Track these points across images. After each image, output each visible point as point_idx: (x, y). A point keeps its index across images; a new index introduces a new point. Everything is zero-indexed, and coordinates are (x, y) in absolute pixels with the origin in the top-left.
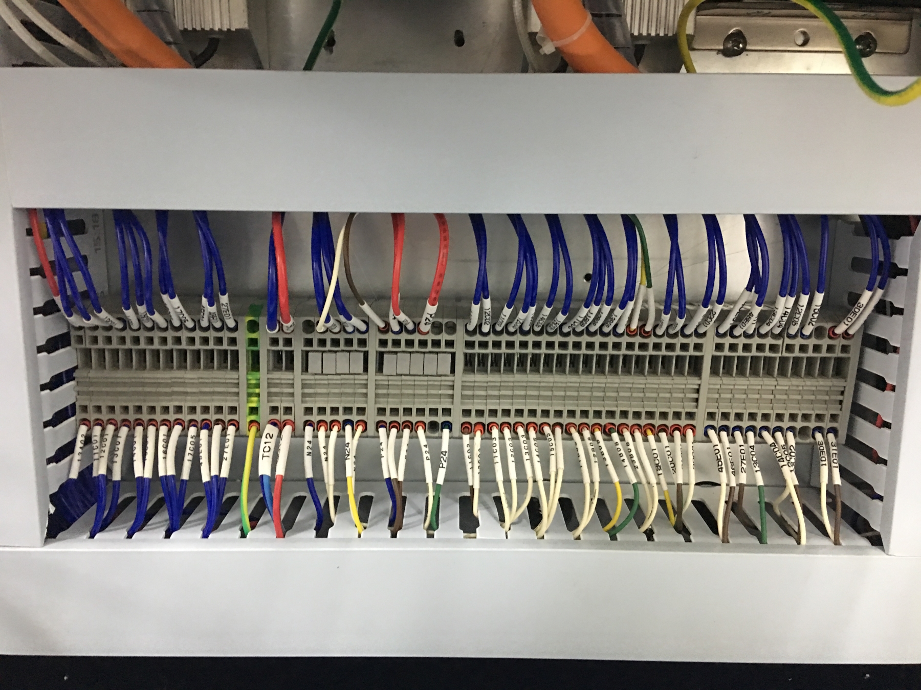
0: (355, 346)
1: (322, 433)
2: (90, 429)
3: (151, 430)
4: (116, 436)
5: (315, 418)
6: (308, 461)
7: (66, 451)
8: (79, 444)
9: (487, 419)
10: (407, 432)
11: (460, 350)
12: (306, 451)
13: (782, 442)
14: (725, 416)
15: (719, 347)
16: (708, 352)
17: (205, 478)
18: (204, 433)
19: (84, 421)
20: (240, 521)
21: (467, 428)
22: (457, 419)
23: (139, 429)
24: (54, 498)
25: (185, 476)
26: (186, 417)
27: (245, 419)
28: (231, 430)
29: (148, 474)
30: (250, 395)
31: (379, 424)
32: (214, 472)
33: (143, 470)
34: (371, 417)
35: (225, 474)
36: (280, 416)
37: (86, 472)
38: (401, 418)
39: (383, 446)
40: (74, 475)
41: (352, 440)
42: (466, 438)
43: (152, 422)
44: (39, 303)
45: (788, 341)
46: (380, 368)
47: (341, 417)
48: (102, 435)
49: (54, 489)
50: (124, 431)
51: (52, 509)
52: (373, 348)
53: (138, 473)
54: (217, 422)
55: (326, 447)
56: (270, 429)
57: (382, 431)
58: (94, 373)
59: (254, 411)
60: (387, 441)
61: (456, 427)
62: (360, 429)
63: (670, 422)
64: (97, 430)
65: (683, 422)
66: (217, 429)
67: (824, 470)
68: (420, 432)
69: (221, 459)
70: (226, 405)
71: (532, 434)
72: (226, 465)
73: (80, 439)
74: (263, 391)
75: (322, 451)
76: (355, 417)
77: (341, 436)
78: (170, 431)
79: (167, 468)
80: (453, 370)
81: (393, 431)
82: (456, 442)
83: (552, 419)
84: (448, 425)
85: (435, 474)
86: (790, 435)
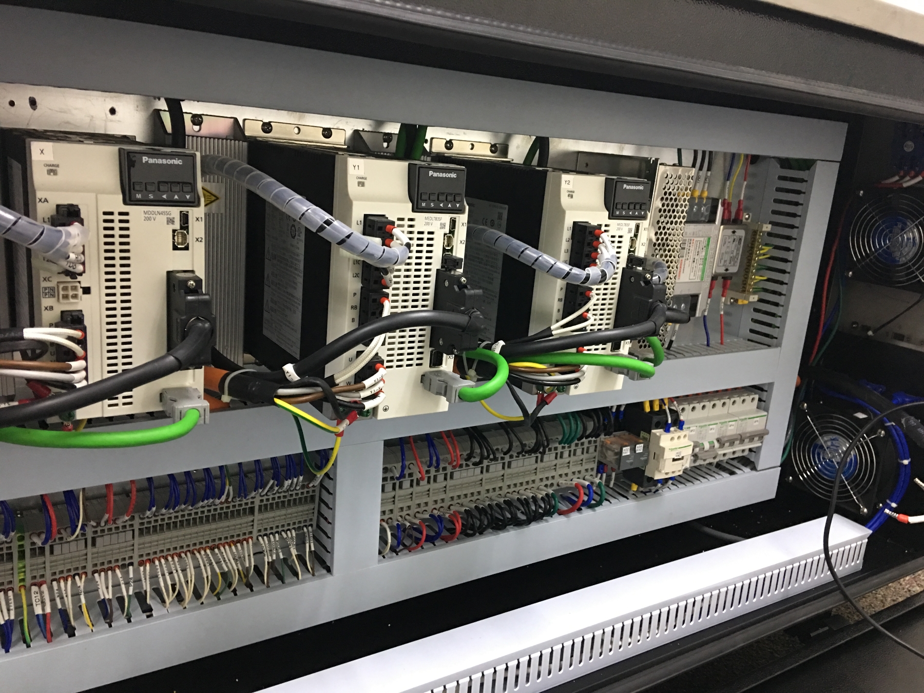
0: (80, 537)
1: (62, 583)
5: (57, 577)
6: (58, 600)
9: (151, 557)
10: (110, 572)
11: (137, 527)
12: (56, 595)
13: (290, 536)
14: (266, 529)
15: (262, 501)
16: (257, 504)
17: (4, 622)
21: (141, 563)
27: (17, 585)
28: (10, 593)
30: (19, 573)
31: (94, 572)
32: (6, 618)
34: (90, 569)
35: (12, 617)
36: (38, 580)
38: (106, 566)
39: (99, 583)
41: (80, 583)
42: (142, 568)
45: (290, 493)
46: (94, 544)
47: (72, 573)
54: (3, 590)
55: (66, 590)
56: (34, 589)
57: (96, 575)
59: (22, 580)
60: (100, 579)
61: (136, 564)
62: (84, 576)
63: (241, 538)
65: (247, 537)
66: (1, 594)
67: (307, 545)
68: (118, 571)
69: (9, 610)
70: (6, 581)
71: (176, 559)
72: (12, 613)
74: (27, 569)
75: (64, 592)
76: (80, 571)
77: (74, 583)
80: (133, 537)
81: (103, 574)
82: (136, 572)
83: (185, 549)
84: (132, 564)
85: (127, 591)
86: (293, 531)
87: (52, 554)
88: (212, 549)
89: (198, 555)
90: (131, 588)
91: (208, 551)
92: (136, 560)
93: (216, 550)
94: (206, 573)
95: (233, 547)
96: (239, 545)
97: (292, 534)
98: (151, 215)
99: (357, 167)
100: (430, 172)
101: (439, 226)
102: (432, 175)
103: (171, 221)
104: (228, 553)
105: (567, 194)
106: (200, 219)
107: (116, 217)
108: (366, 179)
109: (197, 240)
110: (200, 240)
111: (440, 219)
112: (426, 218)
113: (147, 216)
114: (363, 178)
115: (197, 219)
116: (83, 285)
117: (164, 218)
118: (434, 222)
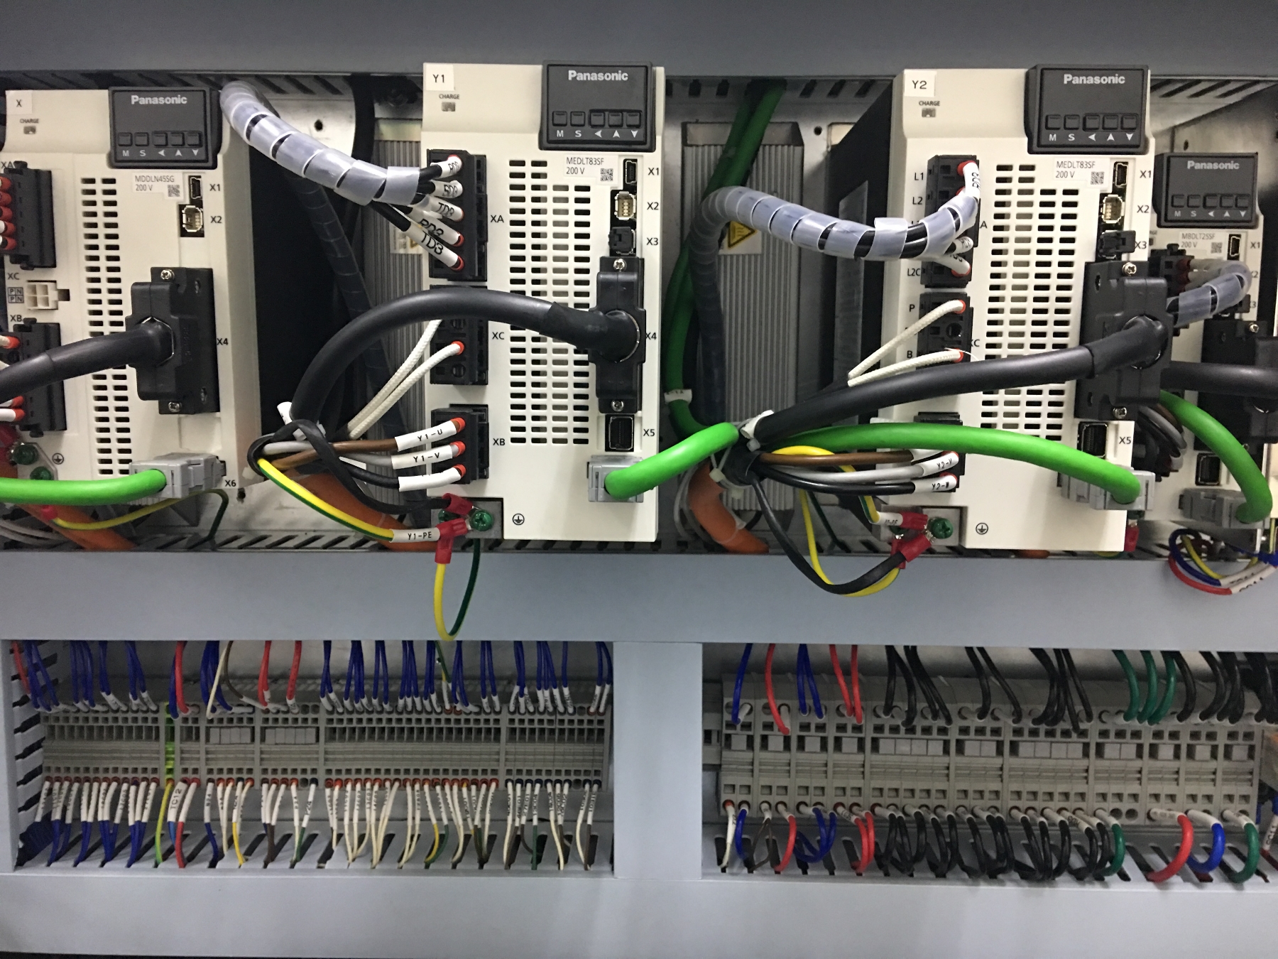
0: (245, 723)
1: (220, 788)
2: (52, 784)
3: (96, 785)
4: (70, 790)
5: (215, 776)
6: (207, 810)
7: (34, 800)
8: (43, 796)
9: (343, 777)
10: (283, 787)
11: (322, 725)
12: (206, 802)
13: (558, 791)
14: (519, 772)
15: (512, 721)
16: (504, 726)
17: (131, 823)
18: (133, 788)
19: (48, 779)
20: (154, 856)
21: (329, 784)
23: (87, 785)
24: (23, 837)
25: (117, 821)
26: (121, 775)
27: (164, 777)
28: (153, 786)
29: (90, 819)
30: (167, 759)
31: (264, 781)
32: (138, 818)
33: (87, 816)
34: (257, 776)
35: (145, 820)
36: (190, 775)
37: (47, 816)
38: (279, 776)
39: (263, 798)
40: (38, 819)
41: (241, 793)
42: (328, 791)
43: (96, 779)
44: (17, 699)
45: (559, 717)
46: (263, 740)
47: (235, 776)
48: (61, 788)
49: (23, 829)
50: (76, 786)
51: (21, 845)
52: (258, 725)
53: (83, 818)
54: (144, 779)
55: (222, 799)
56: (181, 786)
57: (265, 786)
58: (57, 744)
59: (170, 771)
60: (267, 793)
61: (322, 783)
62: (248, 785)
63: (480, 777)
64: (57, 785)
65: (489, 777)
66: (143, 785)
67: (582, 813)
68: (293, 787)
69: (143, 807)
70: (150, 767)
71: (376, 787)
72: (146, 813)
73: (44, 792)
74: (177, 756)
75: (220, 802)
76: (245, 776)
77: (234, 788)
78: (109, 785)
79: (104, 815)
80: (318, 740)
81: (274, 786)
82: (319, 796)
83: (393, 776)
84: (315, 781)
85: (301, 820)
86: (566, 786)
87: (208, 740)
88: (433, 785)
89: (409, 789)
90: (306, 818)
91: (426, 787)
92: (322, 776)
93: (438, 788)
94: (413, 819)
95: (464, 790)
96: (474, 788)
97: (562, 790)
98: (145, 183)
99: (440, 79)
100: (570, 72)
101: (600, 176)
102: (575, 78)
103: (174, 191)
104: (451, 794)
105: (920, 109)
106: (216, 188)
107: (99, 187)
108: (457, 97)
109: (214, 219)
110: (217, 219)
111: (600, 162)
112: (569, 161)
113: (139, 183)
114: (451, 96)
115: (213, 187)
116: (61, 286)
117: (162, 188)
118: (588, 167)
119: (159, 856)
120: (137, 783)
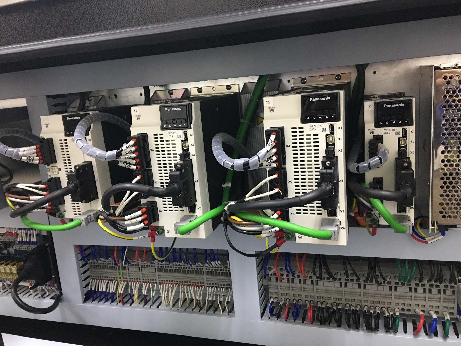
0: (137, 266)
1: (132, 283)
2: (92, 280)
3: (103, 281)
4: (96, 282)
5: (131, 280)
6: (129, 289)
7: (88, 285)
8: (90, 283)
9: (163, 282)
10: (148, 284)
11: (157, 268)
12: (129, 287)
14: (210, 284)
15: (207, 269)
16: (205, 270)
17: (111, 292)
18: (111, 282)
21: (160, 284)
22: (158, 282)
23: (100, 281)
24: (85, 295)
25: (108, 291)
26: (109, 279)
27: (119, 280)
28: (116, 282)
29: (101, 291)
30: (119, 275)
31: (144, 282)
32: (112, 291)
33: (100, 290)
34: (142, 280)
35: (114, 291)
36: (125, 279)
37: (91, 289)
38: (147, 281)
40: (89, 290)
41: (138, 285)
42: (160, 286)
43: (103, 279)
44: (80, 259)
45: (220, 269)
46: (142, 271)
47: (136, 280)
48: (94, 281)
49: (85, 293)
50: (98, 281)
51: (85, 297)
52: (140, 267)
53: (99, 290)
54: (114, 280)
55: (133, 286)
56: (123, 282)
58: (92, 270)
59: (120, 278)
60: (144, 286)
62: (139, 283)
63: (199, 284)
64: (94, 280)
65: (202, 285)
66: (114, 281)
67: (227, 298)
68: (151, 284)
69: (114, 288)
70: (115, 277)
71: (172, 286)
73: (91, 282)
74: (121, 274)
76: (139, 280)
77: (136, 284)
78: (106, 281)
79: (104, 290)
80: (156, 272)
81: (146, 284)
82: (157, 286)
83: (176, 283)
84: (156, 283)
86: (224, 289)
87: (128, 270)
89: (180, 287)
90: (154, 293)
91: (185, 286)
93: (188, 287)
94: (181, 296)
95: (195, 288)
96: (198, 287)
97: (222, 290)
99: (135, 111)
100: (166, 109)
101: (177, 137)
102: (167, 110)
104: (192, 289)
105: (269, 110)
106: (90, 140)
107: (63, 142)
108: (140, 116)
111: (177, 133)
112: (169, 133)
113: (72, 140)
114: (138, 116)
116: (59, 167)
118: (174, 135)
119: (118, 302)
120: (112, 281)
